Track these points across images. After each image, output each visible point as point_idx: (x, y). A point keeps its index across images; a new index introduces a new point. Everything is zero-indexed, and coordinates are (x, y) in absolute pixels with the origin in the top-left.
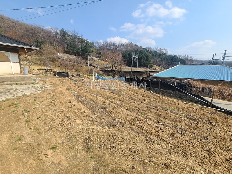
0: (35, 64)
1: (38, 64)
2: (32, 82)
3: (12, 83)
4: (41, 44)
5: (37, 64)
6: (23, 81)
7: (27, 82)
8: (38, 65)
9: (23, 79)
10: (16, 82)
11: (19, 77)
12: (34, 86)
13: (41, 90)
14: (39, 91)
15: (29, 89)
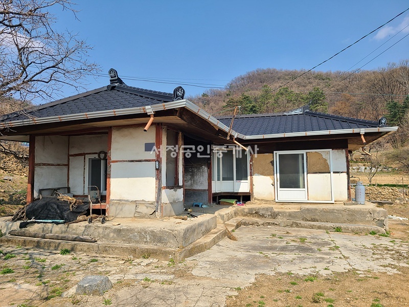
0: (386, 170)
1: (394, 170)
2: (374, 227)
3: (329, 225)
4: (404, 112)
5: (390, 170)
6: (351, 221)
7: (361, 226)
8: (394, 172)
9: (353, 216)
10: (338, 225)
11: (345, 210)
12: (378, 242)
13: (395, 263)
14: (390, 265)
15: (363, 251)
